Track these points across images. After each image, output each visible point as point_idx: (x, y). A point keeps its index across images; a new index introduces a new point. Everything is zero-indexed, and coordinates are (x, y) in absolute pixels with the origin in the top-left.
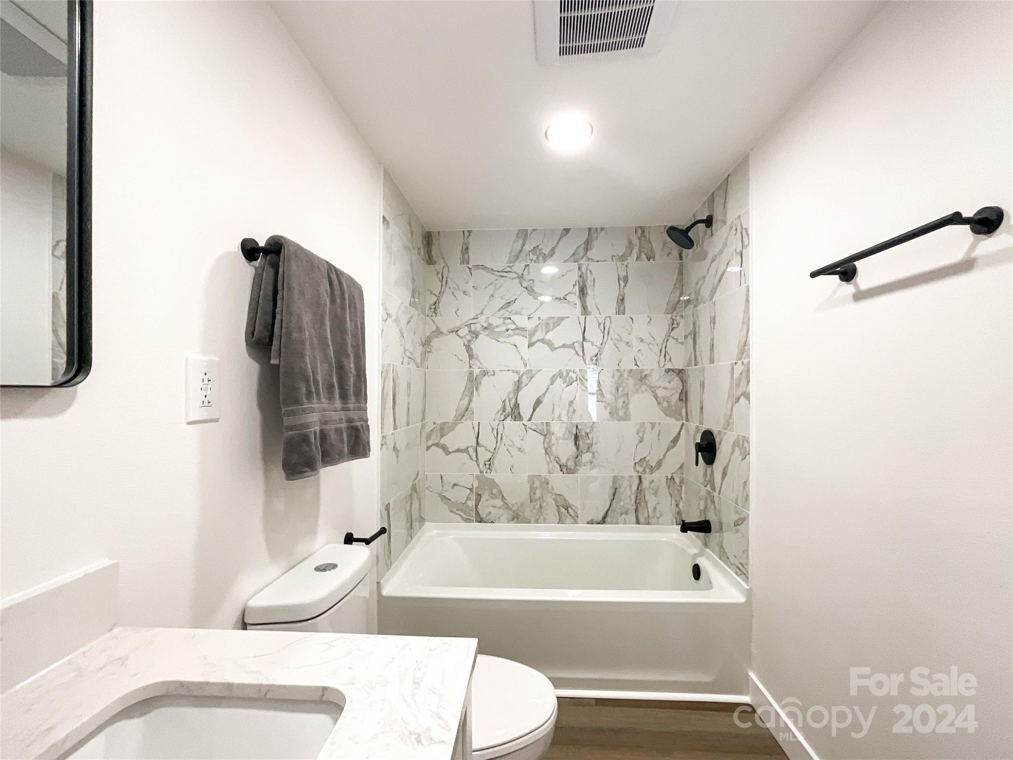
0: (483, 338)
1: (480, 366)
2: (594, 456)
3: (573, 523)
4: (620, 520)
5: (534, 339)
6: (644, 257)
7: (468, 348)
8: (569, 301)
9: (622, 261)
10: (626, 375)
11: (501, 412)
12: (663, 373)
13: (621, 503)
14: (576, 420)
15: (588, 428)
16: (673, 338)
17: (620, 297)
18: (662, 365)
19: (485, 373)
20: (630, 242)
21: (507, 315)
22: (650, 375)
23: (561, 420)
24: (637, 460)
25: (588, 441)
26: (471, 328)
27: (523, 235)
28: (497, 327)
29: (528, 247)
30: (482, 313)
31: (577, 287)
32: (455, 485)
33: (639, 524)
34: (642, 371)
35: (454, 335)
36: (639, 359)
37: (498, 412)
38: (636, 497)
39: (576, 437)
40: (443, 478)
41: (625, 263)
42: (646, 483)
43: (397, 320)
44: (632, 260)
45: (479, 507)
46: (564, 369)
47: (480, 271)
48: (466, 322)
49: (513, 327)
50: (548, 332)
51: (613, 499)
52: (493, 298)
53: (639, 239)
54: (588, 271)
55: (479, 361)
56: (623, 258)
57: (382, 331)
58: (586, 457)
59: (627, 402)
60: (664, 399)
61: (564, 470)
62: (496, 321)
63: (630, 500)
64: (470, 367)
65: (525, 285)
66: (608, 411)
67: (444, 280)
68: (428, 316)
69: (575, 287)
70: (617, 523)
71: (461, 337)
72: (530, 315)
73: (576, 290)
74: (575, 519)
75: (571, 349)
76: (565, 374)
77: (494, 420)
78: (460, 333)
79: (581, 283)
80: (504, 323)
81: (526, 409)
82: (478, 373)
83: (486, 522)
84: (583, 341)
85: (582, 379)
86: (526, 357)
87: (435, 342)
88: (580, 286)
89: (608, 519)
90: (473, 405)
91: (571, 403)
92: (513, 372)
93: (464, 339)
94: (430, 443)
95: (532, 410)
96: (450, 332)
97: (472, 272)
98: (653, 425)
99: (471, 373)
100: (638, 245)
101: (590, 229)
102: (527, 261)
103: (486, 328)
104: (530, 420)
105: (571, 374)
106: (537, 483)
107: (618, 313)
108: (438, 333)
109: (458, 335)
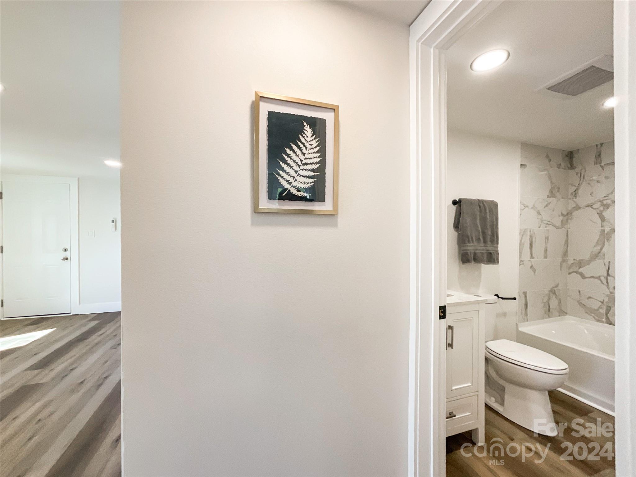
0: (612, 208)
1: (611, 226)
7: (601, 215)
19: (612, 230)
26: (602, 203)
30: (610, 193)
32: (590, 298)
35: (590, 208)
40: (581, 292)
43: (534, 207)
45: (608, 314)
47: (610, 166)
48: (599, 199)
55: (610, 223)
57: (520, 215)
64: (602, 227)
67: (581, 177)
68: (570, 199)
71: (595, 209)
78: (594, 206)
82: (608, 230)
83: (614, 325)
87: (575, 213)
90: (604, 250)
93: (598, 210)
94: (571, 270)
96: (586, 207)
97: (604, 168)
99: (603, 231)
108: (577, 208)
109: (593, 208)
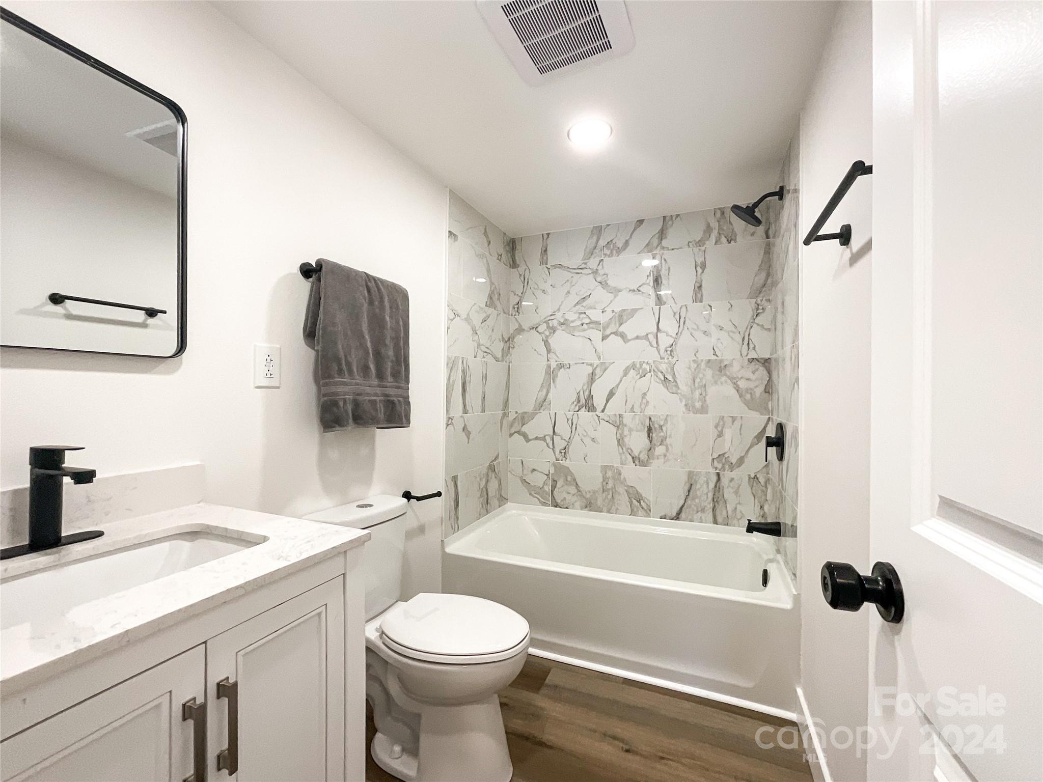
0: (560, 333)
1: (557, 359)
2: (667, 450)
3: (645, 517)
4: (695, 517)
5: (608, 332)
6: (724, 240)
7: (546, 343)
8: (643, 293)
9: (700, 246)
10: (703, 365)
11: (575, 403)
12: (746, 362)
13: (697, 501)
14: (649, 411)
15: (662, 420)
16: (758, 325)
17: (698, 285)
18: (744, 353)
19: (561, 366)
20: (708, 226)
21: (582, 310)
22: (731, 365)
23: (634, 412)
24: (715, 456)
25: (662, 434)
26: (549, 323)
27: (598, 231)
28: (573, 322)
29: (602, 243)
30: (559, 310)
31: (651, 278)
32: (534, 470)
33: (717, 524)
34: (721, 361)
35: (534, 331)
36: (717, 347)
37: (573, 403)
38: (714, 494)
39: (650, 430)
40: (524, 463)
41: (703, 248)
42: (725, 481)
43: (468, 319)
44: (710, 244)
45: (555, 492)
46: (637, 361)
47: (558, 270)
48: (545, 318)
49: (587, 321)
50: (622, 324)
51: (688, 495)
52: (569, 295)
53: (718, 221)
54: (663, 261)
55: (556, 355)
56: (700, 243)
57: (448, 328)
58: (659, 450)
59: (704, 394)
60: (747, 390)
61: (637, 462)
62: (571, 316)
63: (707, 497)
64: (548, 360)
65: (599, 279)
66: (684, 403)
67: (525, 281)
68: (512, 315)
69: (649, 278)
70: (691, 521)
71: (540, 333)
72: (603, 309)
73: (650, 281)
74: (648, 512)
75: (645, 340)
76: (638, 366)
77: (569, 411)
78: (539, 329)
79: (655, 273)
80: (579, 318)
81: (599, 401)
82: (555, 366)
83: (561, 508)
84: (657, 332)
85: (656, 370)
86: (599, 350)
87: (519, 338)
88: (655, 276)
89: (683, 515)
90: (550, 395)
91: (645, 394)
92: (588, 364)
93: (543, 335)
94: (513, 430)
95: (605, 402)
96: (530, 329)
97: (550, 272)
98: (734, 419)
99: (549, 367)
100: (717, 228)
101: (664, 217)
102: (601, 257)
103: (562, 324)
104: (603, 411)
105: (645, 366)
106: (609, 474)
107: (695, 300)
108: (520, 330)
109: (537, 332)
